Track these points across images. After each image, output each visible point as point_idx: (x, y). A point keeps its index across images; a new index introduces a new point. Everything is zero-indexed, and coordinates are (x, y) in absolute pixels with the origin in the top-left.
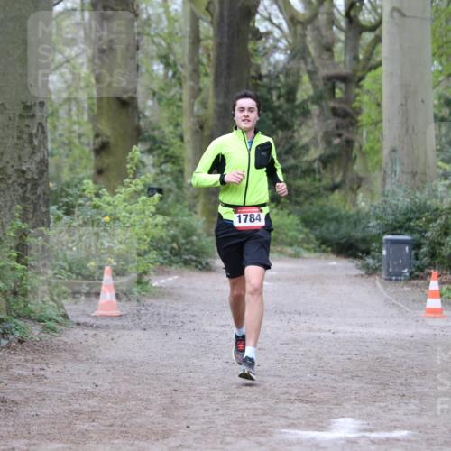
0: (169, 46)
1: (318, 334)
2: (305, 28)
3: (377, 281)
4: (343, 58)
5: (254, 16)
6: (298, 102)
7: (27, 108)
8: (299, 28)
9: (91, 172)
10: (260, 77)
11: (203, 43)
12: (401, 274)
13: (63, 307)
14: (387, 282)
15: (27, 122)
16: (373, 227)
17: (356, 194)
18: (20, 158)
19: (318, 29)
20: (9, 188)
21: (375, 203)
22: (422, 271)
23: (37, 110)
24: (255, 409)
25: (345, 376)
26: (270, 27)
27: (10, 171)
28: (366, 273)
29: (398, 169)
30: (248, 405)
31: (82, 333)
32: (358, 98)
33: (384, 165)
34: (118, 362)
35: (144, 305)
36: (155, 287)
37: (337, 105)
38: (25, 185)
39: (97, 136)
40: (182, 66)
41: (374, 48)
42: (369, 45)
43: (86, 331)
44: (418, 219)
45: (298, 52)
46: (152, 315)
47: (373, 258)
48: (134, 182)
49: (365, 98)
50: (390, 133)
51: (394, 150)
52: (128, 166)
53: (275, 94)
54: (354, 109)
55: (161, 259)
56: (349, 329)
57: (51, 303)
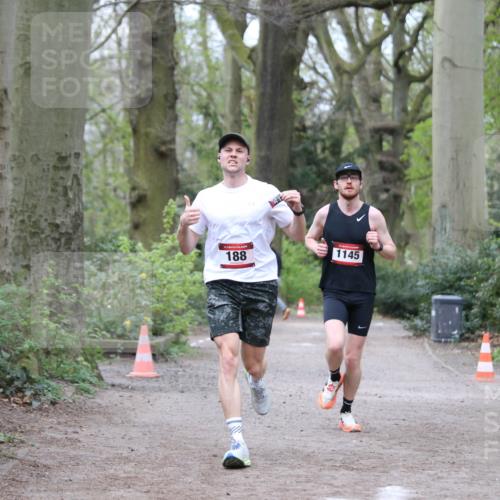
0: (210, 97)
1: (364, 398)
2: (351, 78)
3: (426, 343)
4: (390, 109)
5: (299, 64)
6: (343, 155)
7: (62, 159)
8: (345, 78)
9: (127, 226)
10: (304, 129)
11: (245, 93)
12: (450, 336)
13: (97, 368)
14: (436, 344)
15: (62, 173)
16: (422, 286)
17: (404, 252)
18: (53, 211)
19: (365, 79)
20: (42, 242)
21: (425, 261)
22: (473, 333)
23: (72, 162)
24: (299, 476)
25: (393, 442)
26: (315, 77)
27: (43, 224)
28: (414, 335)
29: (448, 226)
30: (291, 472)
31: (117, 394)
32: (406, 151)
33: (433, 221)
34: (155, 426)
35: (181, 367)
36: (194, 348)
37: (384, 159)
38: (59, 240)
39: (134, 189)
40: (223, 116)
41: (423, 99)
42: (418, 96)
43: (121, 393)
44: (469, 278)
45: (344, 103)
46: (190, 377)
47: (422, 319)
48: (171, 237)
49: (414, 151)
50: (440, 187)
51: (444, 206)
52: (165, 220)
53: (319, 146)
54: (402, 162)
55: (199, 318)
56: (397, 393)
57: (85, 363)
